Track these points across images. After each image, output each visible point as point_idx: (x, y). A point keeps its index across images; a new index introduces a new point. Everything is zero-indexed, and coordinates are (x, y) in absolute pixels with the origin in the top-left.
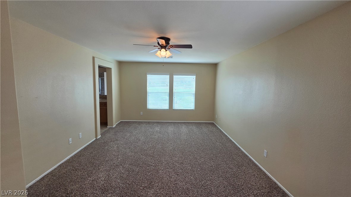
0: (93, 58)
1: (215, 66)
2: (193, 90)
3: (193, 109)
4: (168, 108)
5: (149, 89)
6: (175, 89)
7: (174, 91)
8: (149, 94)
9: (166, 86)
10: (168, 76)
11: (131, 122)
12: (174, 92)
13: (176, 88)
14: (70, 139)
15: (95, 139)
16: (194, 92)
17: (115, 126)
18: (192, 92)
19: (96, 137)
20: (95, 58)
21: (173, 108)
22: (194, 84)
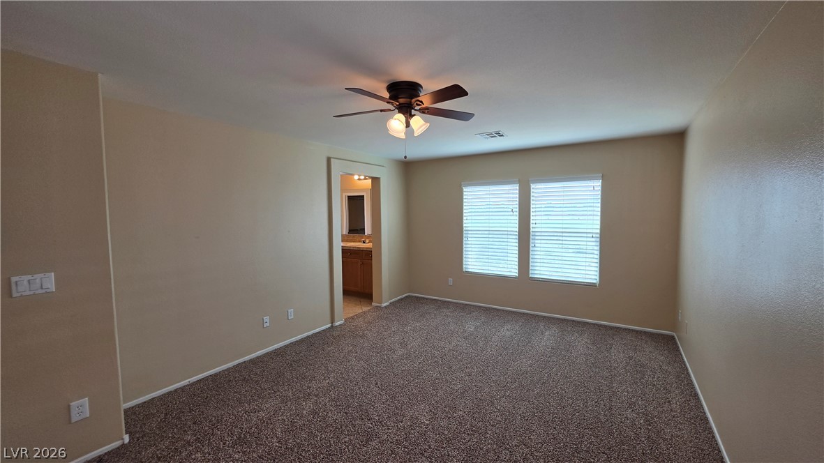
0: (329, 160)
1: (678, 138)
2: (594, 225)
3: (594, 282)
4: (517, 275)
5: (468, 223)
6: (534, 222)
7: (531, 226)
8: (469, 236)
9: (509, 214)
10: (517, 187)
11: (427, 299)
12: (531, 230)
13: (537, 218)
14: (267, 319)
15: (329, 325)
16: (599, 231)
17: (388, 303)
18: (588, 231)
19: (332, 321)
20: (332, 160)
21: (530, 276)
22: (595, 205)
